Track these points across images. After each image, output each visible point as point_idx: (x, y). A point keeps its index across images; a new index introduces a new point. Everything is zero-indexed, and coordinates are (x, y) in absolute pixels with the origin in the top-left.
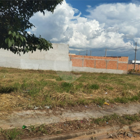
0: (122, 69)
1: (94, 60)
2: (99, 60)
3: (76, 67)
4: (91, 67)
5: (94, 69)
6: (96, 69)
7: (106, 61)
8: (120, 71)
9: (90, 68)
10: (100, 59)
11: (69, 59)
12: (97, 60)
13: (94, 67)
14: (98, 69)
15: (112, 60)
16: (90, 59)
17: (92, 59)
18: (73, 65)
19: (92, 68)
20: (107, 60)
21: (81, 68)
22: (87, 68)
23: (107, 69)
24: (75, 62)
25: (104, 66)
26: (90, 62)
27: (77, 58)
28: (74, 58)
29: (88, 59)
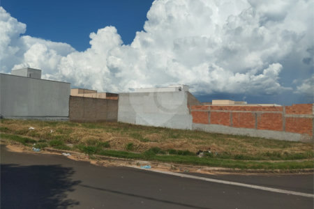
0: (296, 131)
1: (229, 113)
2: (238, 113)
3: (199, 124)
4: (224, 125)
5: (231, 128)
6: (235, 129)
7: (256, 114)
8: (291, 134)
9: (223, 126)
10: (240, 110)
11: (188, 112)
12: (235, 113)
13: (229, 126)
14: (238, 129)
15: (269, 112)
16: (222, 111)
17: (225, 111)
18: (194, 121)
19: (226, 127)
20: (256, 112)
21: (207, 125)
22: (217, 125)
23: (257, 129)
24: (197, 116)
25: (251, 122)
26: (221, 116)
27: (199, 110)
28: (195, 110)
29: (217, 111)
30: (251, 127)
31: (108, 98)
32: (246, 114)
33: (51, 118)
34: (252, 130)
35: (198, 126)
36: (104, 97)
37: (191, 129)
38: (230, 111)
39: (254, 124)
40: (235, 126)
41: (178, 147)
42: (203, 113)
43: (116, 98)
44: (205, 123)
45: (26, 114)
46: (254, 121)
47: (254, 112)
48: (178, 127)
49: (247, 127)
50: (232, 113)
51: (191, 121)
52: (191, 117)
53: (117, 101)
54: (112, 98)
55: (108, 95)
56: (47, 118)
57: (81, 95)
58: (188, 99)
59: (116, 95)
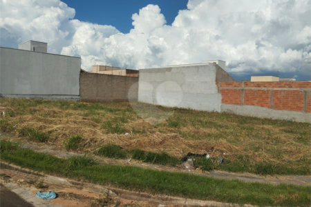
1: (268, 91)
2: (281, 91)
3: (230, 105)
4: (262, 106)
5: (271, 110)
6: (276, 111)
7: (305, 92)
9: (260, 108)
10: (284, 87)
11: (217, 90)
12: (276, 92)
13: (269, 107)
14: (280, 111)
16: (259, 88)
17: (263, 89)
18: (224, 101)
19: (264, 109)
20: (306, 89)
21: (238, 106)
22: (252, 107)
23: (307, 112)
24: (227, 96)
25: (298, 103)
26: (259, 95)
27: (230, 88)
28: (226, 88)
29: (253, 88)
30: (299, 109)
31: (128, 75)
32: (291, 91)
33: (58, 97)
34: (299, 113)
35: (229, 107)
36: (124, 73)
37: (219, 111)
38: (270, 89)
39: (303, 105)
40: (276, 107)
41: (154, 144)
42: (235, 91)
43: (136, 75)
44: (237, 104)
45: (29, 92)
46: (303, 101)
47: (303, 89)
48: (204, 109)
49: (292, 109)
50: (273, 91)
51: (220, 101)
52: (220, 96)
53: (138, 78)
54: (132, 75)
55: (128, 71)
56: (54, 97)
57: (102, 72)
58: (217, 74)
59: (137, 72)
